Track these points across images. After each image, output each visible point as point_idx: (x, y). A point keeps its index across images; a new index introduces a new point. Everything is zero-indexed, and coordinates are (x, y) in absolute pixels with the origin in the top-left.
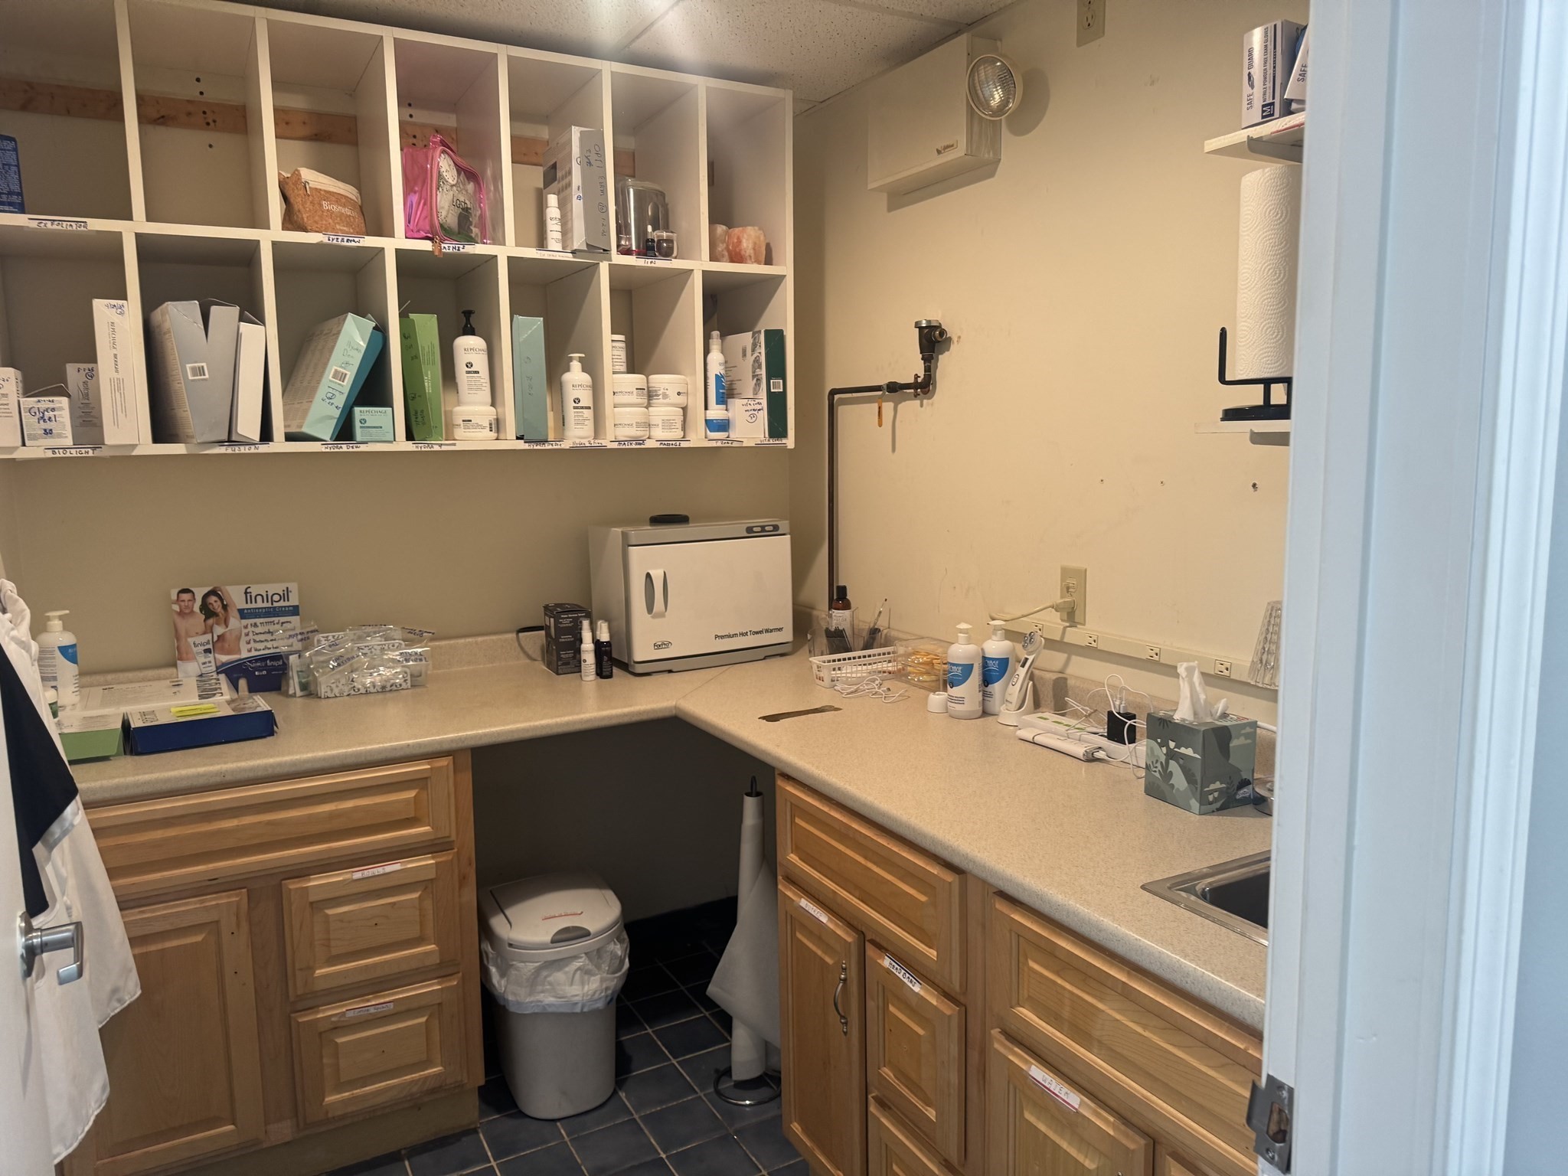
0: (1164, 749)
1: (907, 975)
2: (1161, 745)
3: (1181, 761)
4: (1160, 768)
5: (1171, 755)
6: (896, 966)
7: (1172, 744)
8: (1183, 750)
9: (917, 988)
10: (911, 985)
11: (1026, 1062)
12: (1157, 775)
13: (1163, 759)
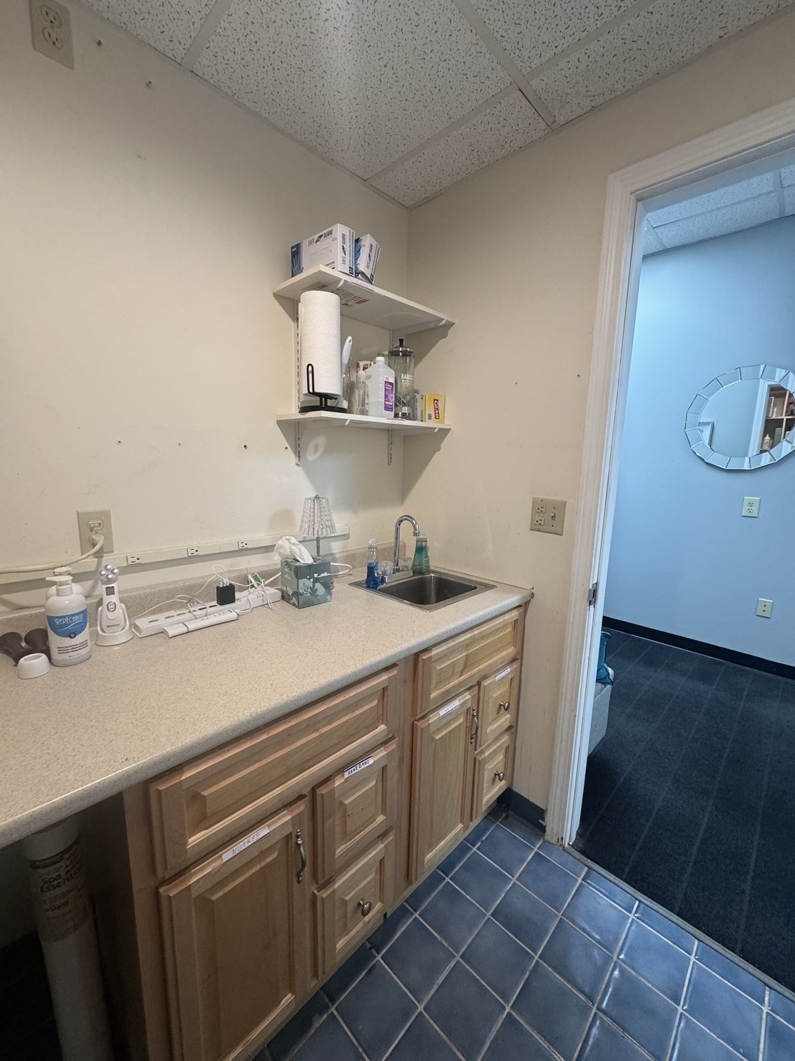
0: (312, 580)
1: (361, 764)
2: (309, 579)
3: (322, 581)
4: (309, 590)
5: (316, 581)
6: (352, 769)
7: (316, 575)
8: (322, 575)
9: (371, 761)
10: (367, 765)
11: (436, 715)
12: (309, 595)
13: (311, 585)
